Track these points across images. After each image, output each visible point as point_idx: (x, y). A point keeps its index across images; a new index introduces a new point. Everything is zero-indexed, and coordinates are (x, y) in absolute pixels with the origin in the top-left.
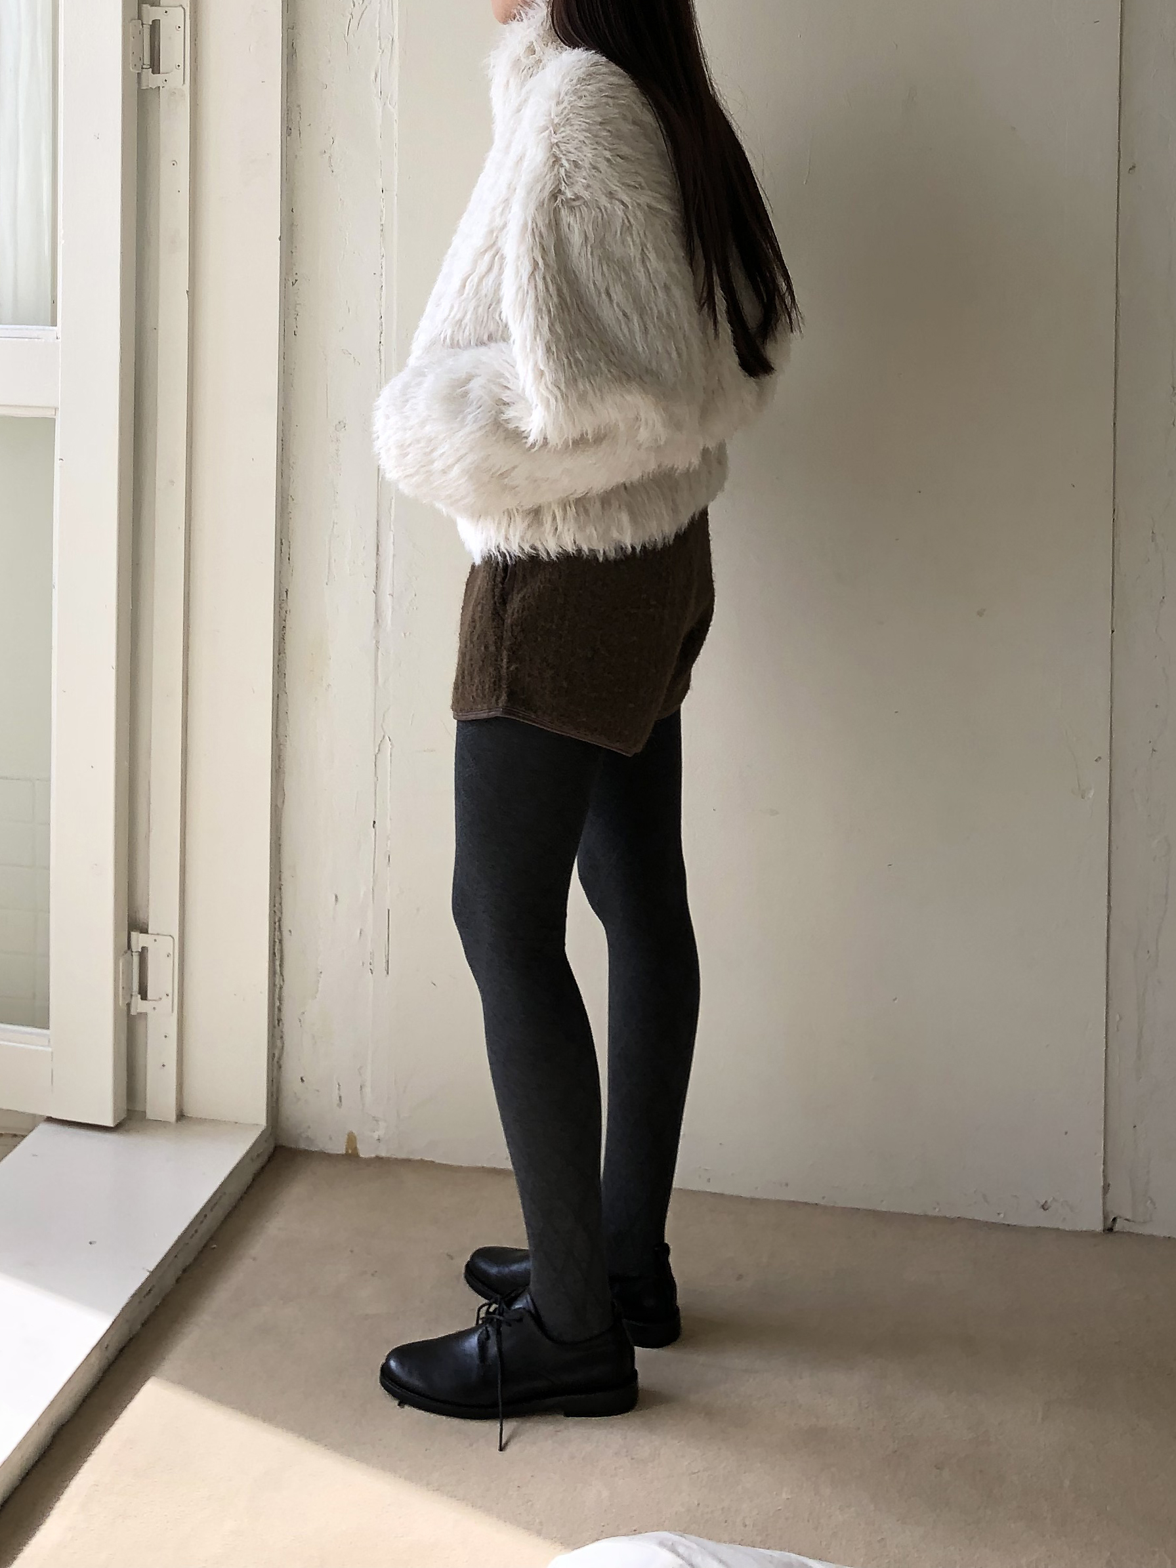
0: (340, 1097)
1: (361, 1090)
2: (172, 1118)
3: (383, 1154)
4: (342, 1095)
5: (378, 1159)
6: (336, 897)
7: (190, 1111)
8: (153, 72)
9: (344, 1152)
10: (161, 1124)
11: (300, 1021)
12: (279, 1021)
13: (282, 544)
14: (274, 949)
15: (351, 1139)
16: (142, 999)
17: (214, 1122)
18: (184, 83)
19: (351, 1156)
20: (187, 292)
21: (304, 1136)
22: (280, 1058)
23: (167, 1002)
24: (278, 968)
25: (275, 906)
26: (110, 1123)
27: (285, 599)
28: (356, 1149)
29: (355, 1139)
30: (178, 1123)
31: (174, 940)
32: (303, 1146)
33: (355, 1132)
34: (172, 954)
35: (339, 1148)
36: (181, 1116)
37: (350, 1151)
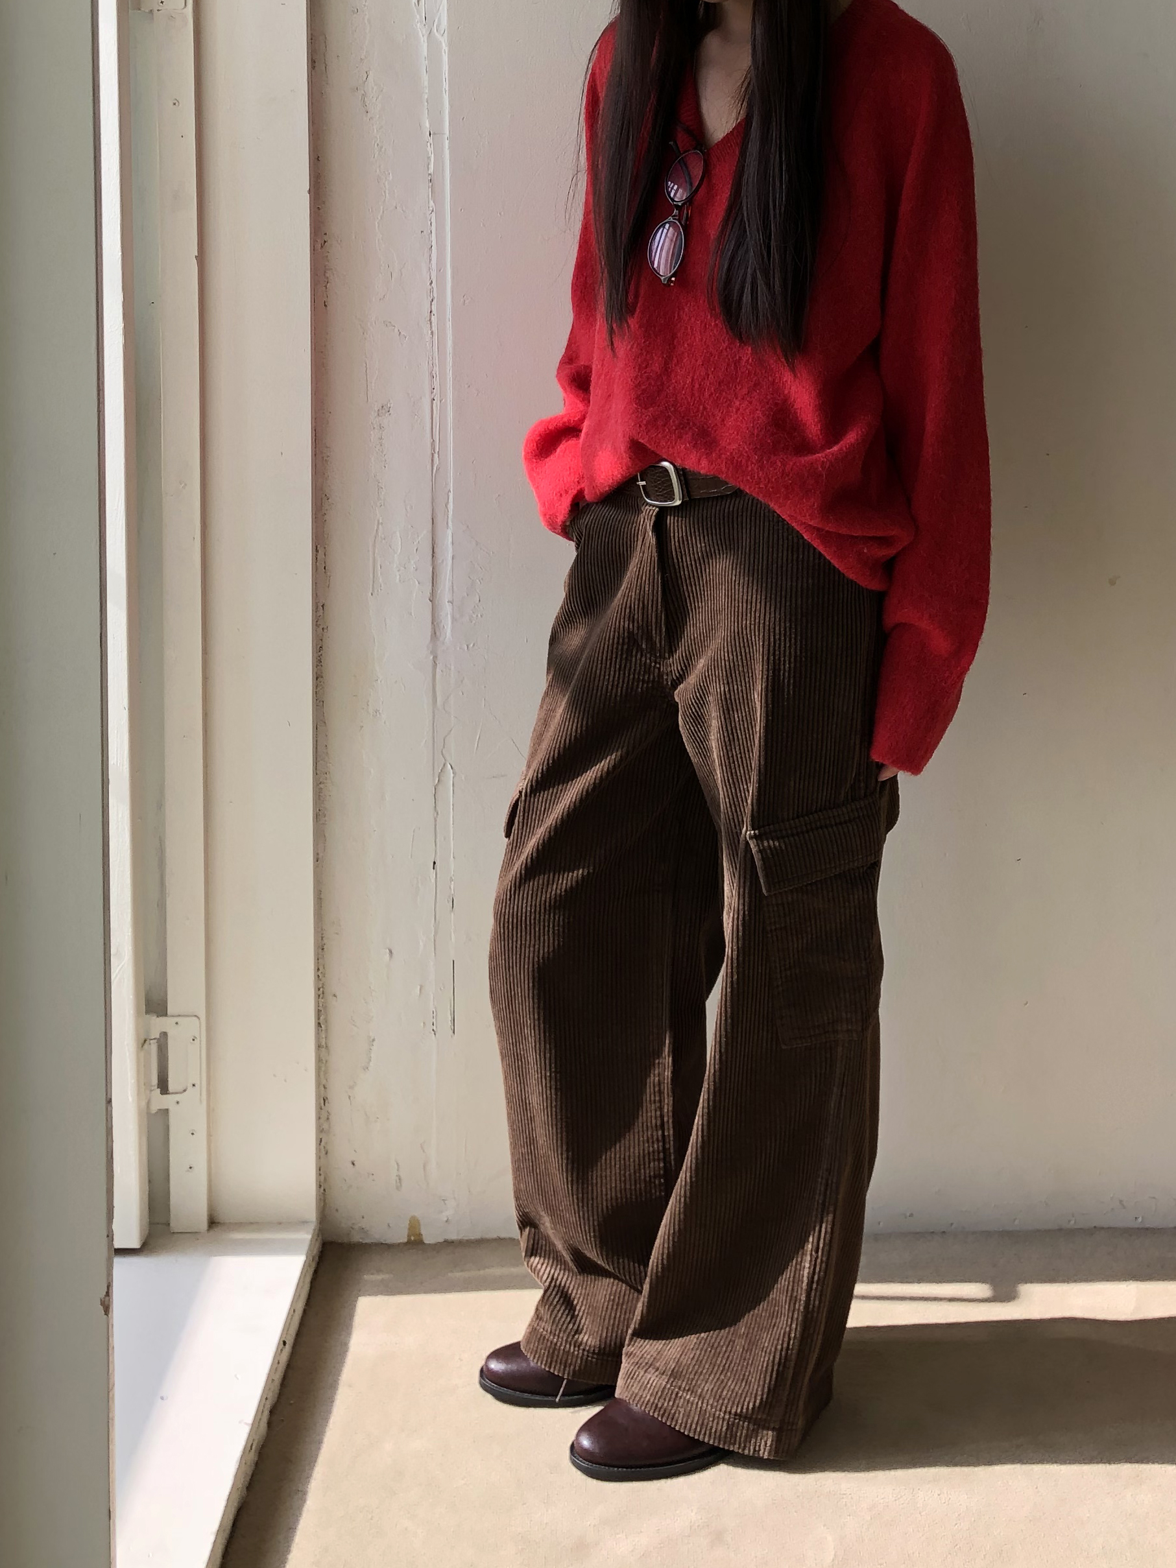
0: (399, 1179)
1: (424, 1167)
3: (453, 1236)
4: (401, 1175)
5: (447, 1242)
6: (391, 952)
7: (224, 1215)
9: (406, 1240)
10: (191, 1234)
12: (326, 1100)
13: (317, 551)
14: (320, 1020)
15: (414, 1225)
16: (163, 1093)
17: (254, 1225)
18: (185, 5)
19: (415, 1243)
20: (196, 257)
21: (356, 1227)
22: (329, 1142)
23: (193, 1092)
25: (318, 969)
26: (136, 1243)
28: (420, 1235)
29: (418, 1221)
30: (212, 1232)
31: (200, 1023)
32: (357, 1238)
33: (417, 1214)
34: (199, 1039)
35: (400, 1235)
36: (213, 1223)
37: (412, 1238)
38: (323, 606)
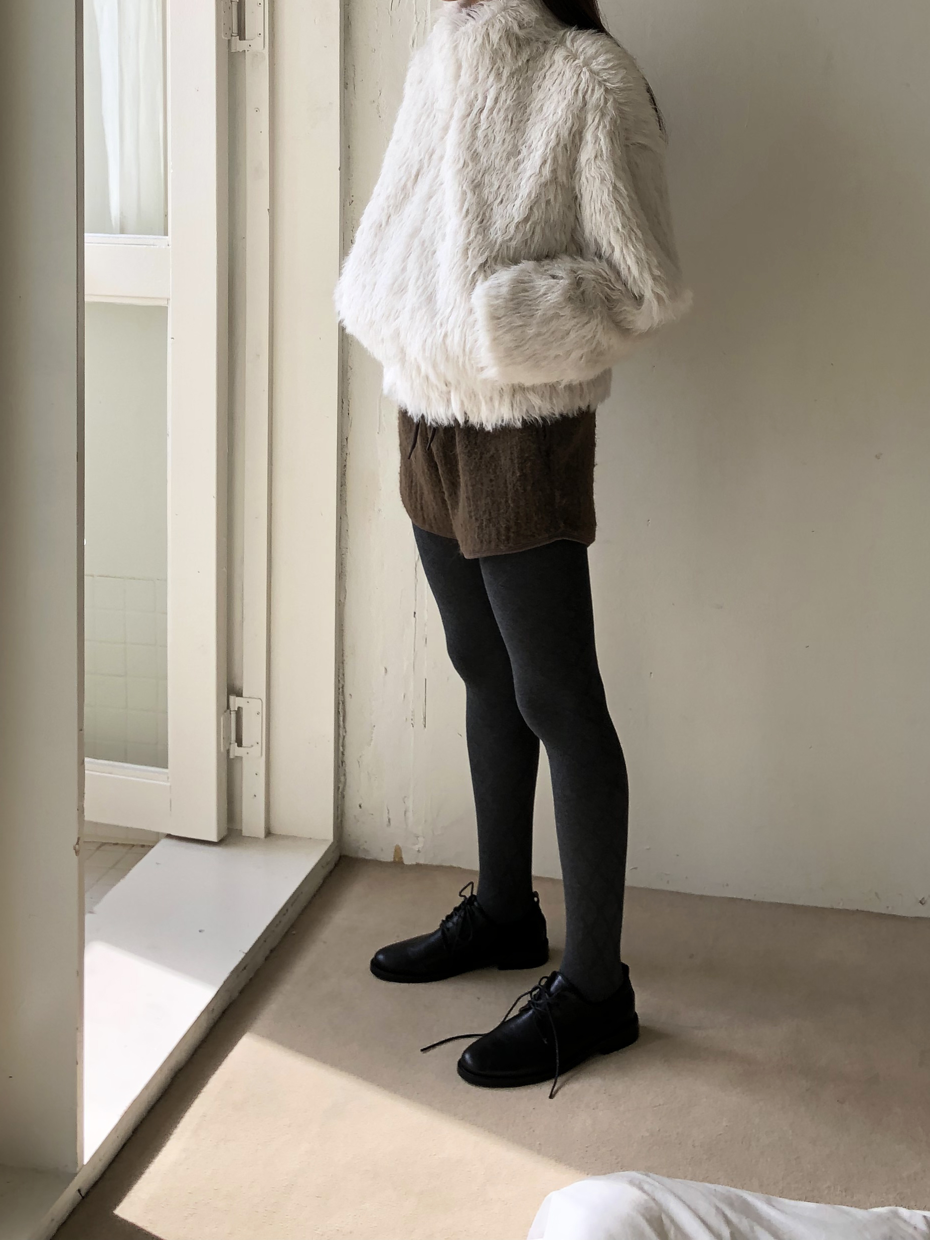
0: (389, 820)
1: (405, 814)
2: (261, 833)
3: (422, 862)
4: (390, 817)
5: (418, 865)
6: (386, 669)
7: (277, 829)
8: (240, 39)
9: (392, 860)
10: (254, 839)
11: (359, 762)
12: (342, 762)
13: (343, 402)
14: (338, 709)
15: (398, 851)
16: (238, 746)
17: (294, 838)
18: (264, 47)
19: (398, 863)
20: (268, 210)
21: (361, 848)
22: (344, 790)
23: (257, 748)
24: (341, 723)
25: (339, 676)
26: (214, 838)
27: (345, 444)
28: (401, 858)
29: (401, 851)
30: (267, 839)
31: (262, 702)
32: (361, 855)
33: (400, 845)
34: (261, 713)
35: (388, 857)
36: (269, 833)
37: (397, 860)
38: (347, 439)
